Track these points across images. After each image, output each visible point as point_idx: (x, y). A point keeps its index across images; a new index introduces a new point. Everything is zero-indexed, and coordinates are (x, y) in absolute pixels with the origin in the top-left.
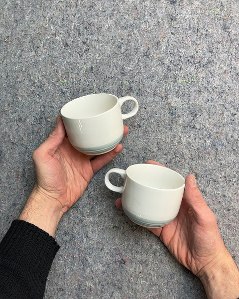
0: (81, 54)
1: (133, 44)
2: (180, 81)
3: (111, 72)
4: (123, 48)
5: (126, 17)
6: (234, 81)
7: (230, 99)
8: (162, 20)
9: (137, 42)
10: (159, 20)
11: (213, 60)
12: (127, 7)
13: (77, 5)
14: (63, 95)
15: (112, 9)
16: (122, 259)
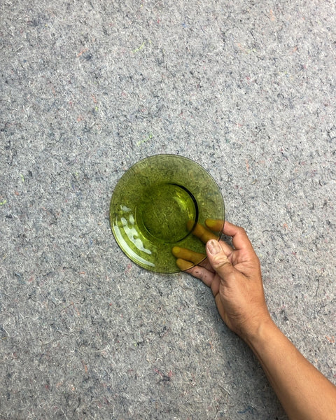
0: (9, 162)
1: (66, 125)
2: (138, 143)
3: (56, 168)
4: (56, 134)
5: (44, 96)
6: (196, 118)
7: (200, 139)
8: (86, 82)
9: (69, 120)
10: (83, 84)
11: (163, 105)
12: (39, 85)
14: (10, 220)
15: (23, 94)
16: (164, 376)
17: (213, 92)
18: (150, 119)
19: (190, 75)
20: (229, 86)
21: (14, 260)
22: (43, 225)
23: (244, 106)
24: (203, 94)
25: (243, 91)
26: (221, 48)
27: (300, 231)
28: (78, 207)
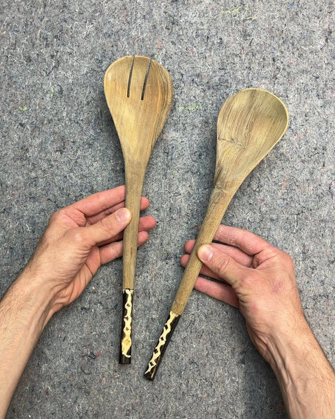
0: (48, 71)
2: (181, 108)
3: (87, 97)
4: (104, 63)
8: (160, 24)
10: (156, 25)
11: (227, 81)
12: (113, 7)
13: (45, 6)
14: (22, 128)
15: (93, 9)
16: (92, 353)
17: (286, 90)
18: (206, 88)
19: (271, 62)
20: (307, 91)
21: (6, 169)
22: (49, 148)
23: (313, 119)
24: (276, 87)
25: (320, 102)
26: (319, 47)
27: (306, 279)
28: (90, 145)
